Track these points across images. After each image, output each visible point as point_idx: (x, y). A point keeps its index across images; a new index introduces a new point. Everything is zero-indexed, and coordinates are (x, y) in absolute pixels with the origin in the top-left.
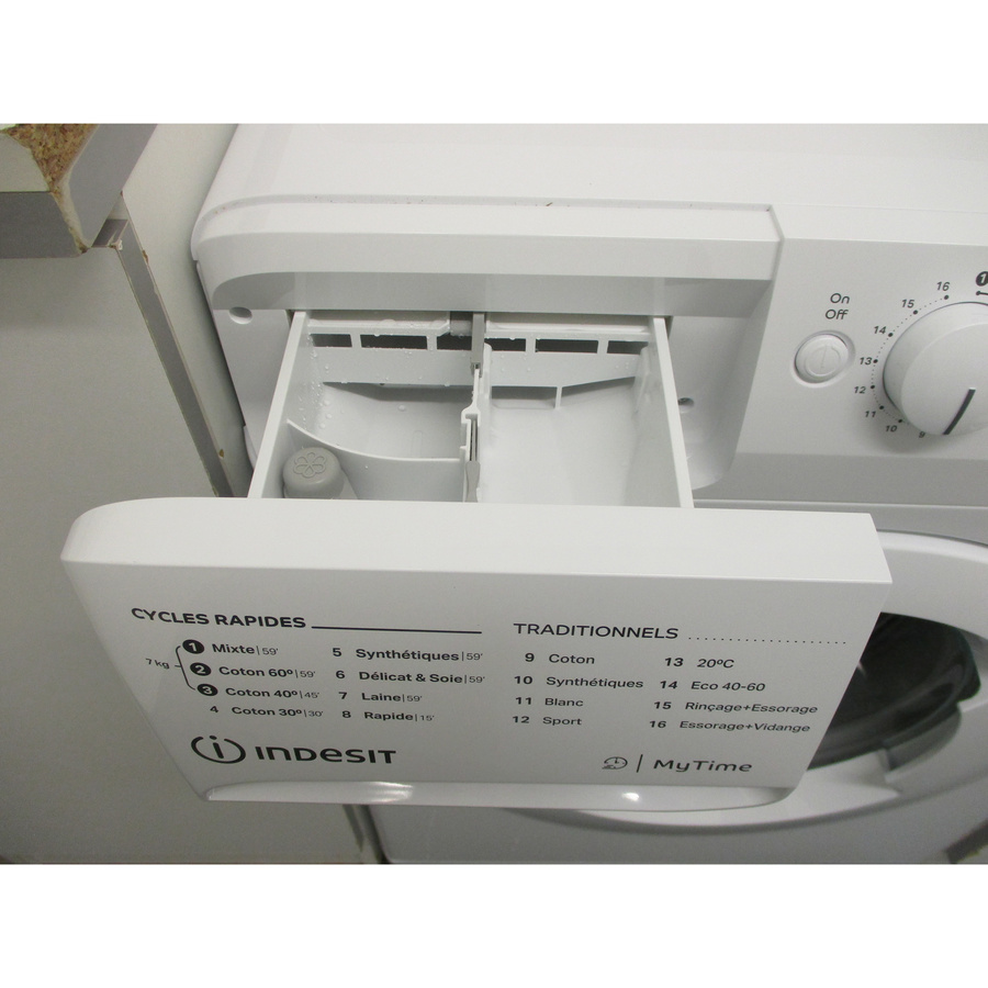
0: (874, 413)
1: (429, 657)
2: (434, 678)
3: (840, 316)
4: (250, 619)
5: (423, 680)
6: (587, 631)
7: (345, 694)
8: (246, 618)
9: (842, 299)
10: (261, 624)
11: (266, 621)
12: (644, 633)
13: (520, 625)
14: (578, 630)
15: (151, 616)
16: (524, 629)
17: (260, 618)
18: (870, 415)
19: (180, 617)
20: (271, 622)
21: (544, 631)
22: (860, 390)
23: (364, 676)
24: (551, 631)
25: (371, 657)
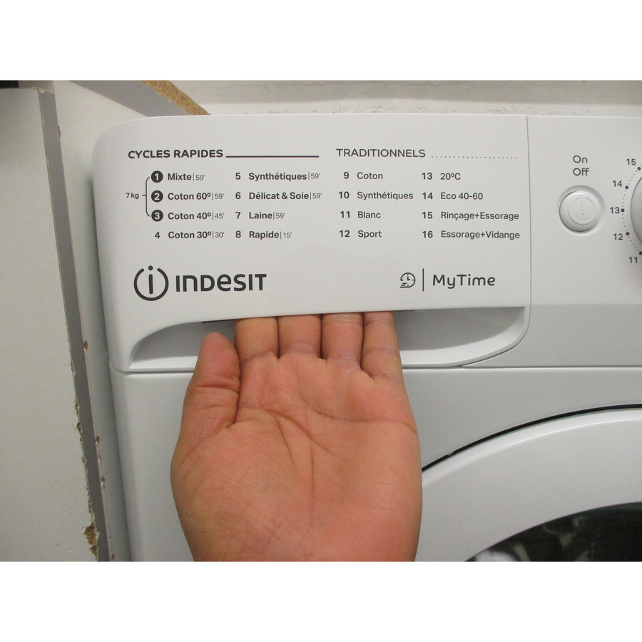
0: (636, 258)
1: (290, 178)
2: (293, 196)
3: (584, 173)
4: (193, 152)
5: (286, 198)
6: (376, 152)
7: (239, 213)
8: (191, 151)
9: (581, 160)
10: (199, 156)
11: (202, 154)
12: (406, 153)
13: (340, 150)
14: (371, 152)
15: (139, 155)
16: (342, 152)
17: (199, 151)
18: (634, 260)
19: (155, 154)
20: (205, 154)
21: (353, 154)
22: (618, 237)
23: (252, 196)
24: (357, 154)
25: (257, 179)
